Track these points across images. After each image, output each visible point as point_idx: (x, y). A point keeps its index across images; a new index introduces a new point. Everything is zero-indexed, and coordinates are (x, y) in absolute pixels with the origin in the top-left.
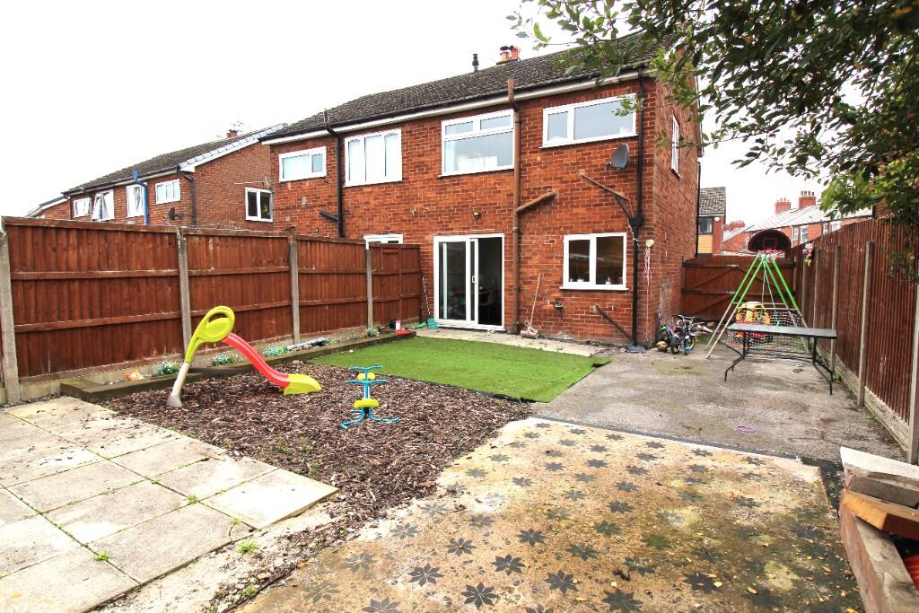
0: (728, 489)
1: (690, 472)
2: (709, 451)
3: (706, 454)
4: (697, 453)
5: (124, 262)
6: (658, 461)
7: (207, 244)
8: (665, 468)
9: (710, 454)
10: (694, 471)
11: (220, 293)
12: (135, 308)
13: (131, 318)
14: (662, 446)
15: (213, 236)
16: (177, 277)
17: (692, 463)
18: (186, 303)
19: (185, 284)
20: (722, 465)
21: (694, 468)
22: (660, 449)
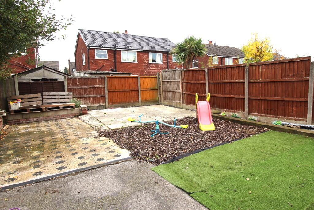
0: (23, 164)
1: (40, 164)
2: (35, 176)
3: (36, 174)
4: (40, 173)
5: (231, 77)
6: (54, 163)
7: (259, 68)
8: (50, 161)
9: (34, 175)
10: (38, 165)
11: (263, 90)
12: (233, 93)
13: (232, 96)
14: (58, 169)
15: (262, 65)
16: (244, 83)
17: (41, 167)
18: (246, 93)
19: (246, 85)
20: (27, 172)
21: (38, 166)
22: (58, 167)
